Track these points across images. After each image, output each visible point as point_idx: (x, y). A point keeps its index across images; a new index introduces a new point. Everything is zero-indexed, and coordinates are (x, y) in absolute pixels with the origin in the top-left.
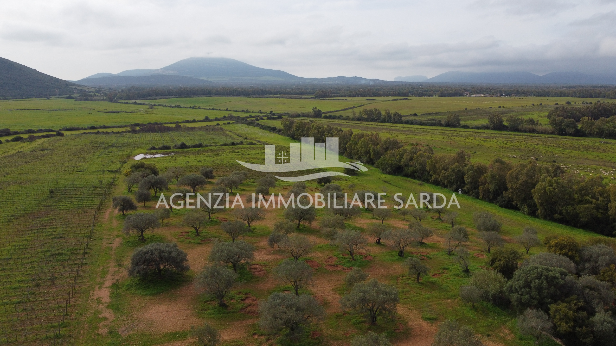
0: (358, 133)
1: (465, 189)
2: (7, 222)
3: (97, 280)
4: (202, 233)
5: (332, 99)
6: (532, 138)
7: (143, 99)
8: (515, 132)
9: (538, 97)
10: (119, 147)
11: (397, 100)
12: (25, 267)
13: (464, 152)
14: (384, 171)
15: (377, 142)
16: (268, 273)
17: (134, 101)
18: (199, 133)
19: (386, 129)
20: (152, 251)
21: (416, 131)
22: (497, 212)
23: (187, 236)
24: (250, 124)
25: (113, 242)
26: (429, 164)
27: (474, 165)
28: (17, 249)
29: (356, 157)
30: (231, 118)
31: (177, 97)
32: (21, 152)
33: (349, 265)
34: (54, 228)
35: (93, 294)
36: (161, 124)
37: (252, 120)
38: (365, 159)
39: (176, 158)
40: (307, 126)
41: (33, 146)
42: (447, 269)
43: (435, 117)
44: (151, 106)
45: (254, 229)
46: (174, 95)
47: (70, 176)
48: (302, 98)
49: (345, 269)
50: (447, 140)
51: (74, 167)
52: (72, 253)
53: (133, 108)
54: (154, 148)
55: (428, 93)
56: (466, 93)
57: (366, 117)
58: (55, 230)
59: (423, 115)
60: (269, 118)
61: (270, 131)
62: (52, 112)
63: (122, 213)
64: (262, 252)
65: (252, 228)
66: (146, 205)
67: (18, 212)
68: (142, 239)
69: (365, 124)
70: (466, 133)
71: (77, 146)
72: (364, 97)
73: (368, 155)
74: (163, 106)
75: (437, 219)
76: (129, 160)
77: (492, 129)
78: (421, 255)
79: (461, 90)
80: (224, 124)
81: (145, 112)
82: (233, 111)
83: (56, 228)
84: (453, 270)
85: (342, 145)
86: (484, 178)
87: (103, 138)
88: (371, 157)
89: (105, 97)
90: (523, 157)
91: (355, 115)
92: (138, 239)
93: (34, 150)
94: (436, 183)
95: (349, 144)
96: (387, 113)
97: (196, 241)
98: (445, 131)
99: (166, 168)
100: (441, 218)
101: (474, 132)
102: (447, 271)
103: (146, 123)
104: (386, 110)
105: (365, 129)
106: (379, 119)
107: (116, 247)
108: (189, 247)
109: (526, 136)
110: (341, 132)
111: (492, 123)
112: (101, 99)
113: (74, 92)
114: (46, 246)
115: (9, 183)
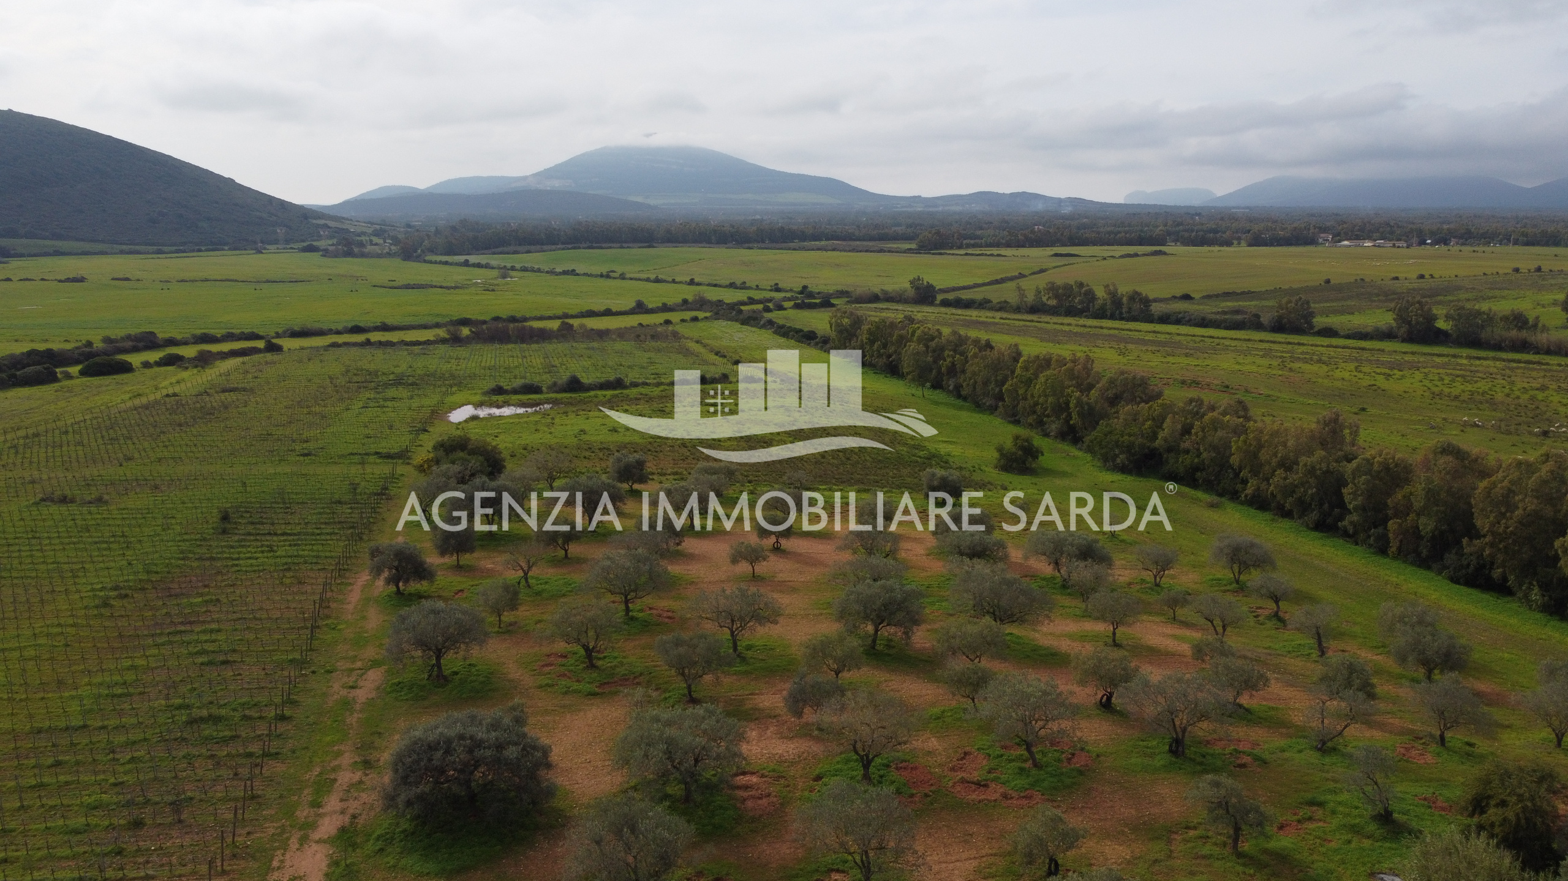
0: (1036, 353)
1: (1345, 527)
2: (97, 607)
3: (298, 813)
4: (605, 657)
5: (962, 252)
6: (1525, 368)
7: (486, 251)
8: (1470, 348)
9: (1527, 247)
10: (412, 384)
11: (1136, 255)
12: (114, 759)
13: (1341, 418)
14: (1109, 462)
15: (1089, 380)
16: (782, 804)
17: (461, 258)
18: (619, 345)
19: (1110, 337)
21: (1192, 344)
22: (1443, 598)
23: (562, 669)
24: (750, 320)
25: (360, 683)
26: (1238, 448)
27: (1374, 458)
28: (107, 695)
29: (1030, 420)
30: (701, 303)
31: (569, 249)
32: (175, 395)
33: (1021, 782)
34: (212, 631)
35: (282, 861)
36: (525, 319)
37: (754, 311)
38: (1053, 427)
39: (553, 419)
40: (897, 333)
41: (205, 379)
42: (1321, 804)
43: (1241, 303)
44: (505, 272)
45: (749, 648)
46: (563, 243)
47: (279, 470)
48: (885, 252)
49: (1012, 798)
50: (1280, 372)
51: (294, 441)
52: (245, 718)
53: (459, 275)
54: (499, 390)
55: (1218, 235)
56: (1322, 235)
57: (1053, 302)
58: (214, 637)
59: (1209, 297)
60: (797, 306)
61: (799, 341)
62: (265, 285)
63: (394, 589)
64: (767, 728)
65: (744, 644)
66: (461, 563)
67: (131, 577)
68: (438, 676)
69: (1051, 322)
70: (1332, 352)
71: (309, 381)
72: (1048, 249)
73: (1064, 416)
74: (533, 270)
75: (1269, 618)
76: (436, 421)
77: (1404, 341)
78: (1235, 750)
79: (1309, 229)
80: (683, 321)
81: (489, 289)
82: (709, 285)
83: (219, 631)
84: (1341, 809)
85: (992, 385)
86: (1404, 497)
87: (376, 360)
88: (1071, 422)
89: (393, 247)
90: (1503, 425)
91: (1025, 299)
92: (426, 676)
93: (206, 392)
94: (1260, 503)
95: (1011, 385)
96: (1110, 293)
97: (586, 687)
98: (1272, 345)
99: (525, 449)
100: (1281, 614)
101: (1353, 348)
102: (1319, 813)
103: (487, 318)
104: (1107, 286)
105: (1053, 337)
106: (1088, 310)
107: (364, 700)
108: (564, 706)
109: (1504, 360)
110: (989, 350)
111: (1404, 322)
112: (385, 251)
113: (321, 236)
114: (184, 689)
115: (129, 487)
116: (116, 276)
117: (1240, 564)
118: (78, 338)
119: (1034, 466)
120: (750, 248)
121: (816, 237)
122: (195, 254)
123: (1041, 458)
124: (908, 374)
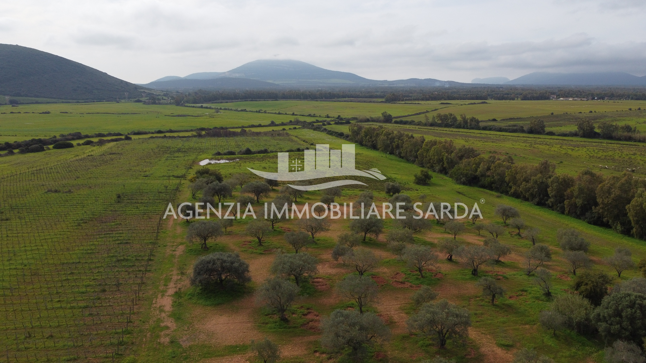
0: (431, 139)
1: (548, 203)
2: (77, 226)
3: (160, 288)
4: (265, 242)
5: (404, 102)
6: (629, 147)
7: (210, 102)
8: (608, 139)
9: (636, 101)
10: (184, 152)
11: (475, 104)
12: (92, 272)
13: (548, 162)
14: (458, 181)
15: (452, 150)
16: (331, 287)
17: (200, 105)
18: (265, 138)
19: (462, 135)
20: (214, 260)
21: (495, 138)
22: (585, 229)
23: (250, 246)
24: (317, 129)
25: (177, 250)
26: (508, 174)
27: (559, 177)
28: (86, 253)
29: (428, 165)
30: (297, 122)
31: (243, 101)
32: (91, 155)
33: (417, 282)
34: (120, 233)
35: (156, 301)
36: (227, 128)
37: (319, 125)
38: (437, 168)
39: (240, 164)
40: (375, 132)
41: (102, 150)
42: (526, 291)
43: (516, 122)
44: (218, 110)
45: (318, 240)
46: (241, 99)
47: (136, 181)
48: (372, 102)
49: (413, 287)
50: (530, 148)
51: (140, 172)
52: (137, 259)
53: (199, 111)
54: (219, 154)
55: (509, 96)
56: (552, 96)
57: (440, 122)
58: (121, 235)
59: (504, 120)
60: (336, 123)
61: (337, 137)
62: (121, 115)
64: (325, 265)
65: (316, 239)
67: (87, 216)
68: (205, 247)
69: (439, 130)
70: (552, 141)
71: (144, 150)
72: (439, 101)
73: (441, 164)
74: (229, 110)
75: (516, 235)
76: (195, 165)
77: (581, 137)
78: (496, 274)
79: (547, 93)
80: (290, 129)
81: (212, 116)
82: (300, 115)
83: (123, 233)
84: (533, 292)
85: (413, 152)
86: (571, 191)
87: (169, 143)
88: (444, 166)
89: (172, 101)
90: (617, 168)
91: (428, 121)
92: (201, 247)
93: (103, 154)
94: (516, 195)
95: (421, 152)
96: (463, 118)
97: (258, 251)
98: (527, 138)
99: (230, 175)
100: (520, 234)
101: (560, 140)
102: (525, 293)
103: (211, 128)
104: (461, 115)
105: (440, 135)
106: (454, 125)
107: (179, 255)
108: (251, 257)
109: (621, 144)
110: (412, 138)
111: (581, 129)
112: (168, 102)
113: (143, 96)
114: (113, 251)
115: (80, 187)
116: (62, 111)
117: (506, 216)
118: (50, 135)
119: (429, 182)
120: (317, 101)
121: (344, 97)
122: (92, 103)
123: (432, 179)
124: (380, 148)
